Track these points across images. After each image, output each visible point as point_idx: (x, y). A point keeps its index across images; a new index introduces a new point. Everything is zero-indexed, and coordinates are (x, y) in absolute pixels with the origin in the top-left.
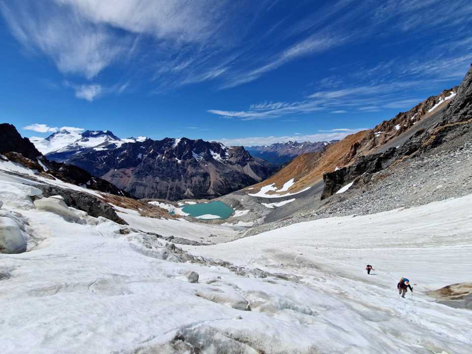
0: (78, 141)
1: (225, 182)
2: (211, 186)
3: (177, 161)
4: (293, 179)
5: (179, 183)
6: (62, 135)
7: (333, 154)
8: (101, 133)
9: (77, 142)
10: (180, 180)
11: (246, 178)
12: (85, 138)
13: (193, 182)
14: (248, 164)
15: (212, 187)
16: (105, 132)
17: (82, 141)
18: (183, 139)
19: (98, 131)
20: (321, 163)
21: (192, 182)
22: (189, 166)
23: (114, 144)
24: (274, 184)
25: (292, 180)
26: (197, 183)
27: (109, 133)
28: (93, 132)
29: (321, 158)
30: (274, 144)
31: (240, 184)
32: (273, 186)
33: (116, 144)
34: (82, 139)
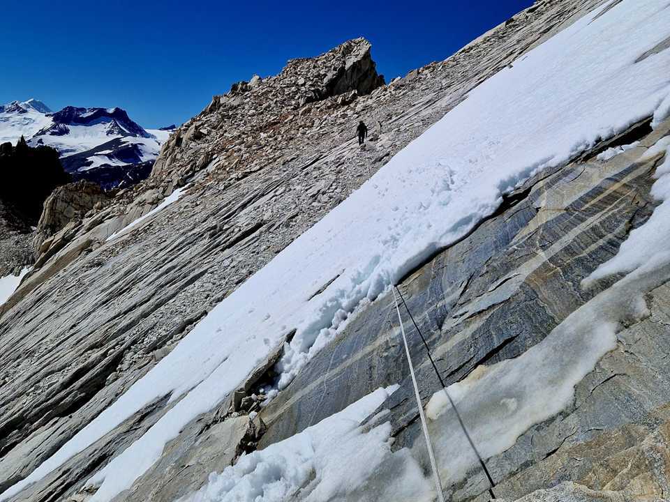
0: (43, 132)
6: (8, 115)
8: (100, 116)
9: (42, 137)
12: (61, 125)
16: (111, 111)
17: (53, 134)
19: (94, 109)
23: (135, 146)
27: (120, 115)
28: (83, 110)
33: (140, 147)
34: (54, 127)
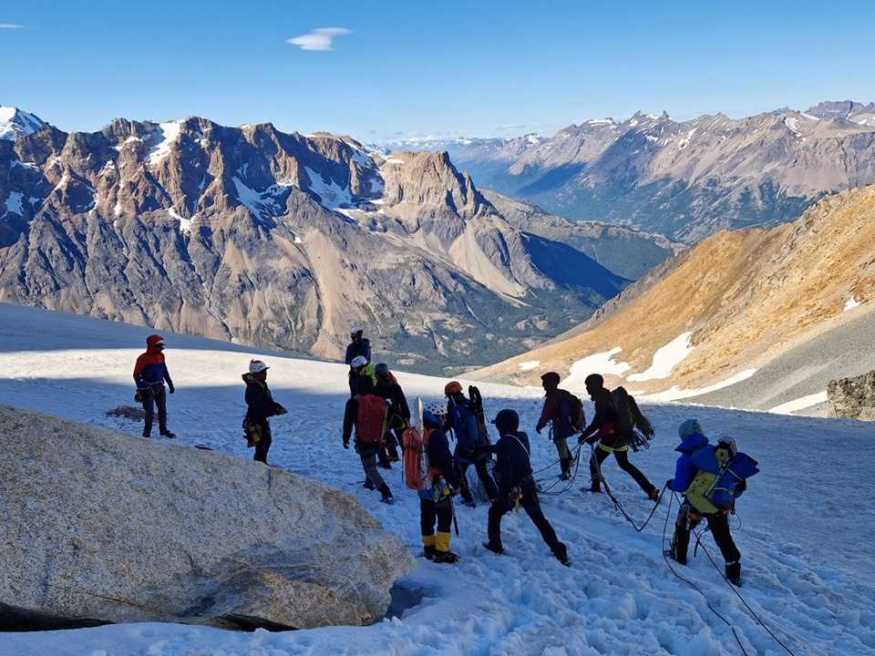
1: (378, 308)
2: (327, 324)
3: (177, 223)
4: (688, 333)
5: (195, 315)
7: (841, 239)
10: (196, 306)
11: (460, 288)
13: (253, 313)
14: (469, 230)
15: (332, 332)
18: (192, 124)
20: (795, 276)
21: (245, 313)
22: (230, 245)
24: (617, 350)
25: (684, 338)
26: (268, 314)
29: (794, 254)
30: (567, 130)
31: (438, 316)
32: (613, 357)
